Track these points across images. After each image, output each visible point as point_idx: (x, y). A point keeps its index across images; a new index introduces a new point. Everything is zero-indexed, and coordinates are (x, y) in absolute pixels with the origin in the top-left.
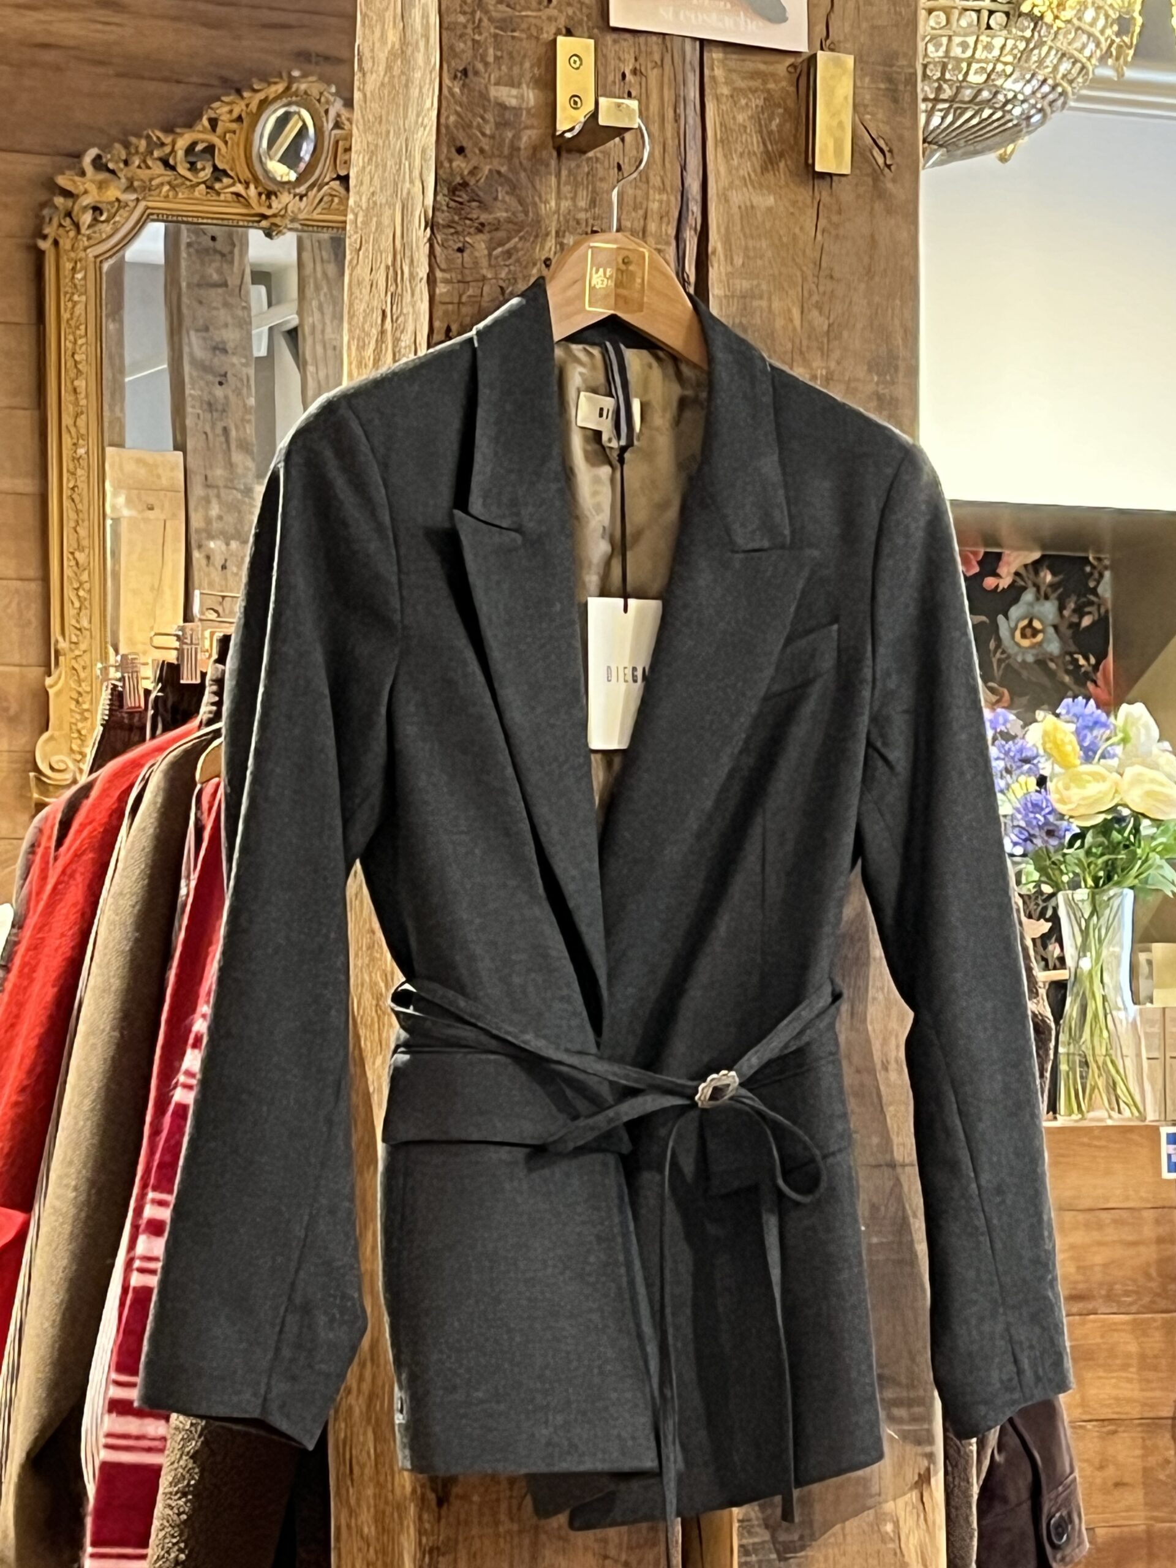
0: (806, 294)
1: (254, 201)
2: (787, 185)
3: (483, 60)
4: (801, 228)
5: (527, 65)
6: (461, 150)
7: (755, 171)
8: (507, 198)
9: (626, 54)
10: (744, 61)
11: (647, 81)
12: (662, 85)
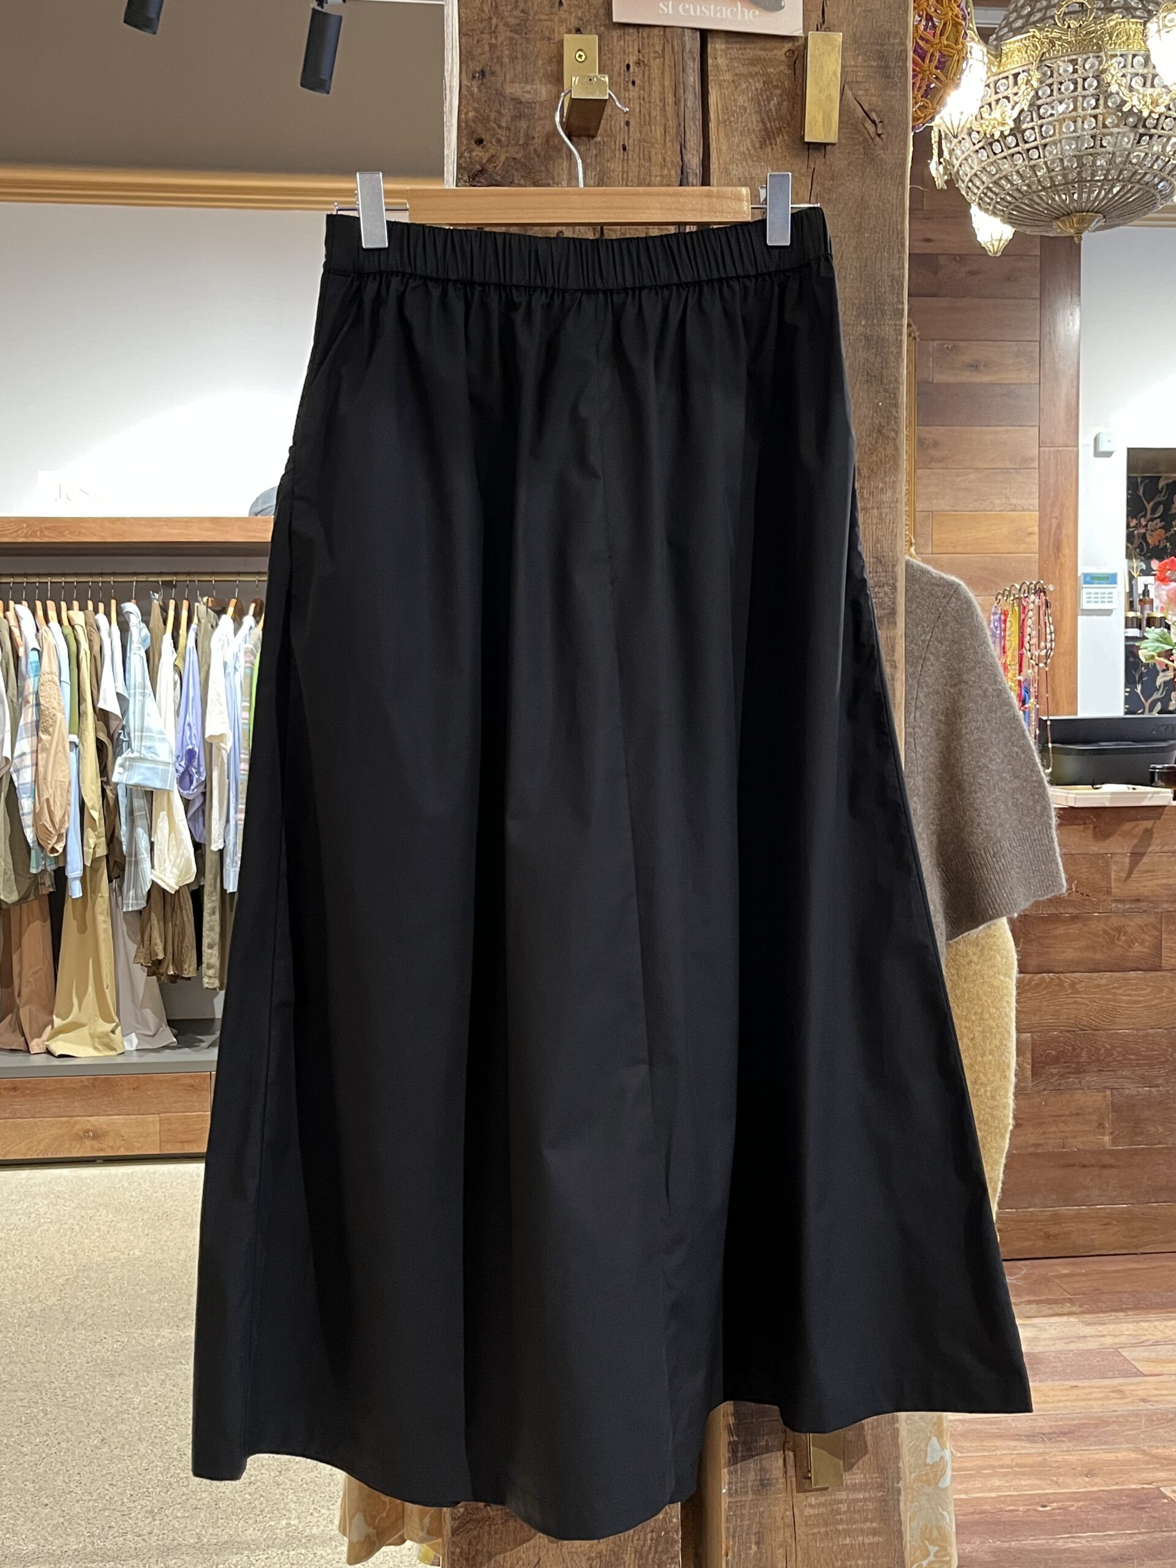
2: (784, 155)
3: (499, 59)
5: (540, 62)
6: (480, 142)
7: (755, 149)
9: (631, 48)
10: (745, 49)
11: (649, 71)
12: (663, 73)
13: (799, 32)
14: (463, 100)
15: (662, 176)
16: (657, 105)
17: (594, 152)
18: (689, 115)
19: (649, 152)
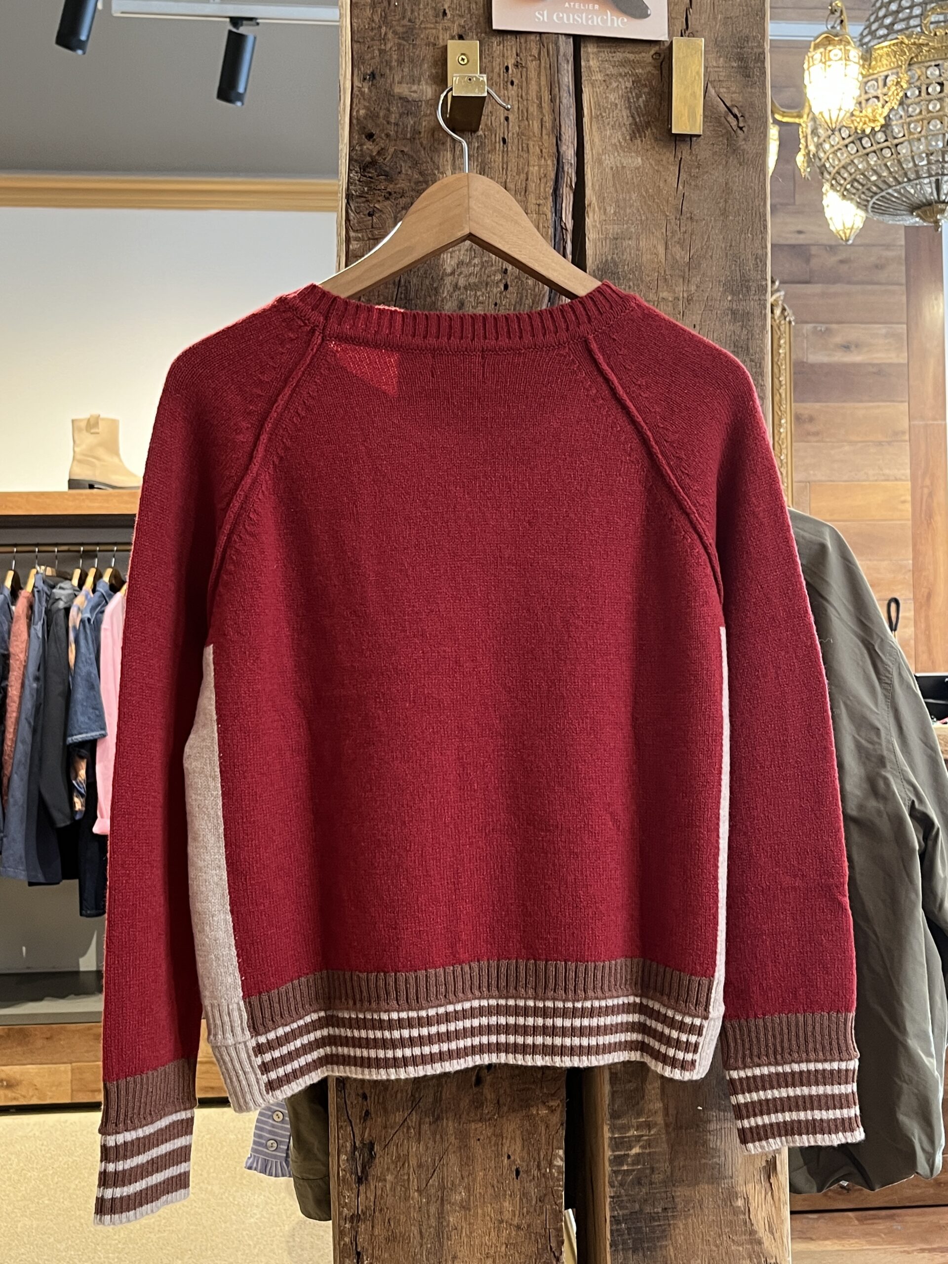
0: (668, 233)
2: (653, 148)
3: (388, 63)
4: (665, 182)
5: (426, 65)
6: (370, 136)
7: (625, 140)
8: (410, 172)
9: (509, 52)
10: (615, 52)
11: (527, 72)
12: (539, 74)
13: (664, 37)
14: (354, 100)
15: (540, 166)
16: (534, 102)
17: (476, 145)
18: (564, 110)
19: (528, 145)
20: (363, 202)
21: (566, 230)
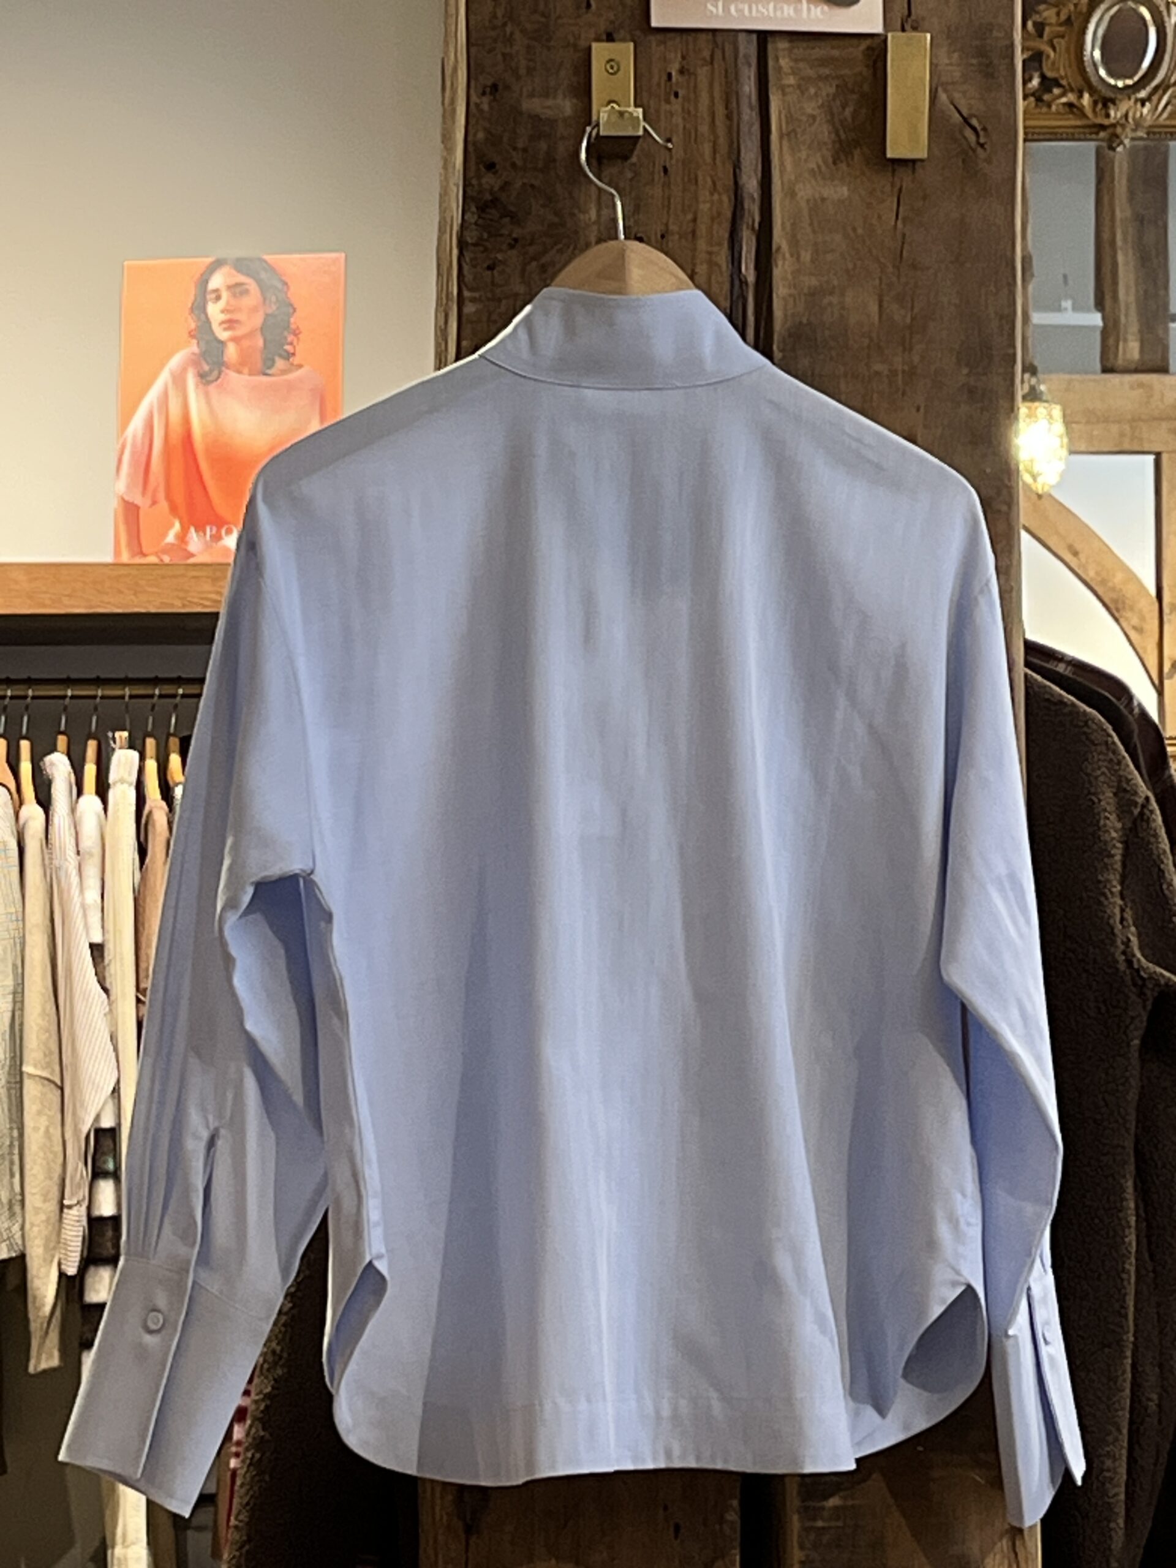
0: (883, 286)
1: (1088, 110)
2: (863, 174)
3: (515, 71)
4: (879, 217)
5: (563, 73)
6: (491, 167)
7: (825, 162)
8: (542, 211)
9: (672, 55)
10: (813, 48)
11: (696, 79)
12: (712, 82)
13: (878, 28)
14: (472, 121)
15: (712, 202)
16: (705, 119)
17: (629, 175)
18: (744, 129)
19: (696, 175)
20: (483, 252)
21: (746, 283)
